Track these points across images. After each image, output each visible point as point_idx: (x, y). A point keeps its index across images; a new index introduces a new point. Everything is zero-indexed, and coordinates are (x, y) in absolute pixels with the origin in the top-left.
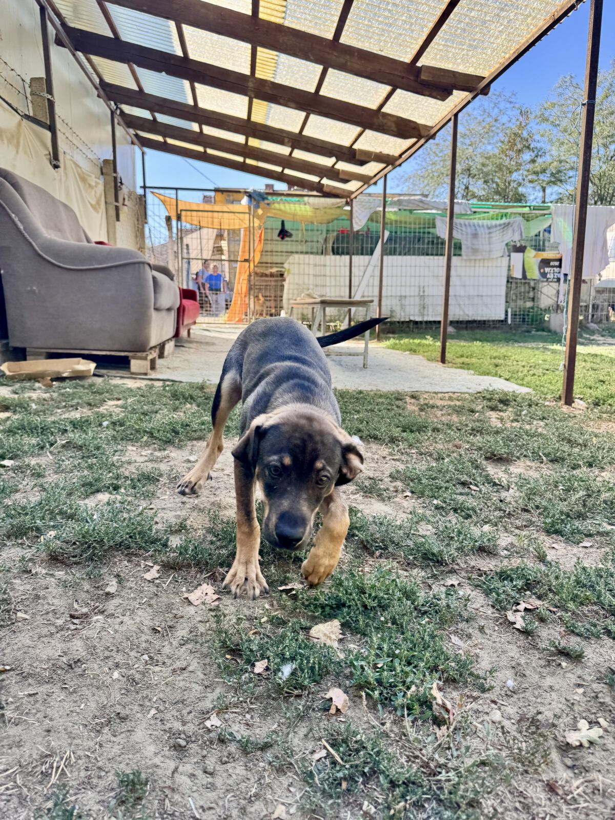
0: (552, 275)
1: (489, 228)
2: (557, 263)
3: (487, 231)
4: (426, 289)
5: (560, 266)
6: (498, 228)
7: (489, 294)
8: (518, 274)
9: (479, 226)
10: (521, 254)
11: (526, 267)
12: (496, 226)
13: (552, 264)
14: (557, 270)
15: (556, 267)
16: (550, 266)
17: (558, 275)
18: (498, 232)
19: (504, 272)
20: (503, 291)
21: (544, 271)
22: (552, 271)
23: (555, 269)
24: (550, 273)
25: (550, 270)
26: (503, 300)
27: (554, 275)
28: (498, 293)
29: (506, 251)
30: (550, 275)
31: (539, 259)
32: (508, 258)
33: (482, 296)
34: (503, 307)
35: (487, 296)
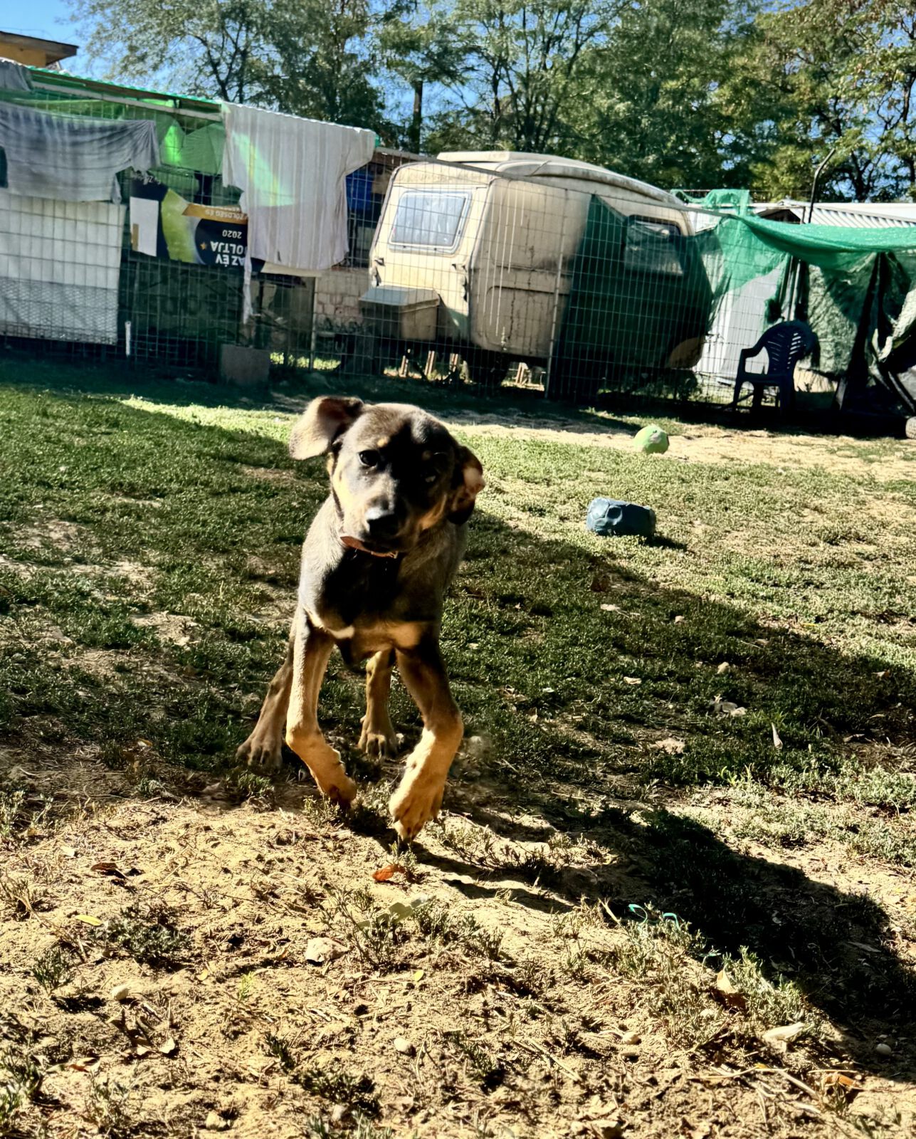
2: (236, 234)
5: (243, 242)
10: (154, 204)
11: (165, 231)
13: (225, 233)
14: (236, 248)
15: (237, 241)
16: (220, 239)
17: (241, 261)
19: (115, 238)
20: (112, 280)
21: (209, 247)
22: (226, 251)
23: (234, 246)
24: (222, 254)
25: (223, 248)
26: (113, 301)
27: (231, 260)
28: (101, 284)
29: (118, 189)
30: (223, 258)
31: (197, 220)
32: (124, 207)
33: (63, 285)
34: (113, 316)
35: (75, 286)
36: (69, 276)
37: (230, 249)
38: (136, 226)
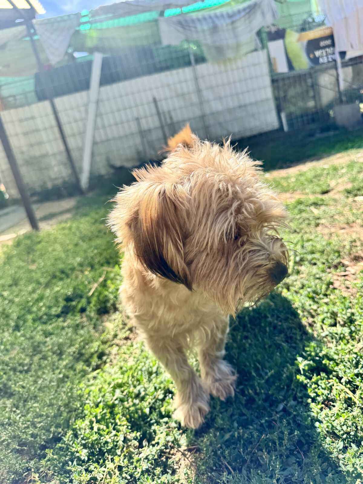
0: (325, 58)
1: (230, 16)
2: (328, 42)
3: (229, 21)
4: (173, 114)
5: (333, 45)
6: (243, 14)
8: (282, 68)
9: (216, 16)
10: (280, 42)
11: (291, 56)
12: (239, 12)
13: (322, 44)
14: (329, 50)
15: (328, 46)
16: (319, 48)
18: (243, 20)
19: (265, 69)
20: (268, 93)
21: (315, 56)
22: (324, 54)
23: (327, 50)
24: (322, 57)
25: (322, 53)
26: (272, 105)
27: (328, 58)
28: (264, 97)
30: (323, 59)
31: (305, 42)
32: (265, 51)
33: (245, 106)
34: (274, 113)
35: (251, 104)
36: (247, 99)
37: (326, 52)
38: (274, 59)
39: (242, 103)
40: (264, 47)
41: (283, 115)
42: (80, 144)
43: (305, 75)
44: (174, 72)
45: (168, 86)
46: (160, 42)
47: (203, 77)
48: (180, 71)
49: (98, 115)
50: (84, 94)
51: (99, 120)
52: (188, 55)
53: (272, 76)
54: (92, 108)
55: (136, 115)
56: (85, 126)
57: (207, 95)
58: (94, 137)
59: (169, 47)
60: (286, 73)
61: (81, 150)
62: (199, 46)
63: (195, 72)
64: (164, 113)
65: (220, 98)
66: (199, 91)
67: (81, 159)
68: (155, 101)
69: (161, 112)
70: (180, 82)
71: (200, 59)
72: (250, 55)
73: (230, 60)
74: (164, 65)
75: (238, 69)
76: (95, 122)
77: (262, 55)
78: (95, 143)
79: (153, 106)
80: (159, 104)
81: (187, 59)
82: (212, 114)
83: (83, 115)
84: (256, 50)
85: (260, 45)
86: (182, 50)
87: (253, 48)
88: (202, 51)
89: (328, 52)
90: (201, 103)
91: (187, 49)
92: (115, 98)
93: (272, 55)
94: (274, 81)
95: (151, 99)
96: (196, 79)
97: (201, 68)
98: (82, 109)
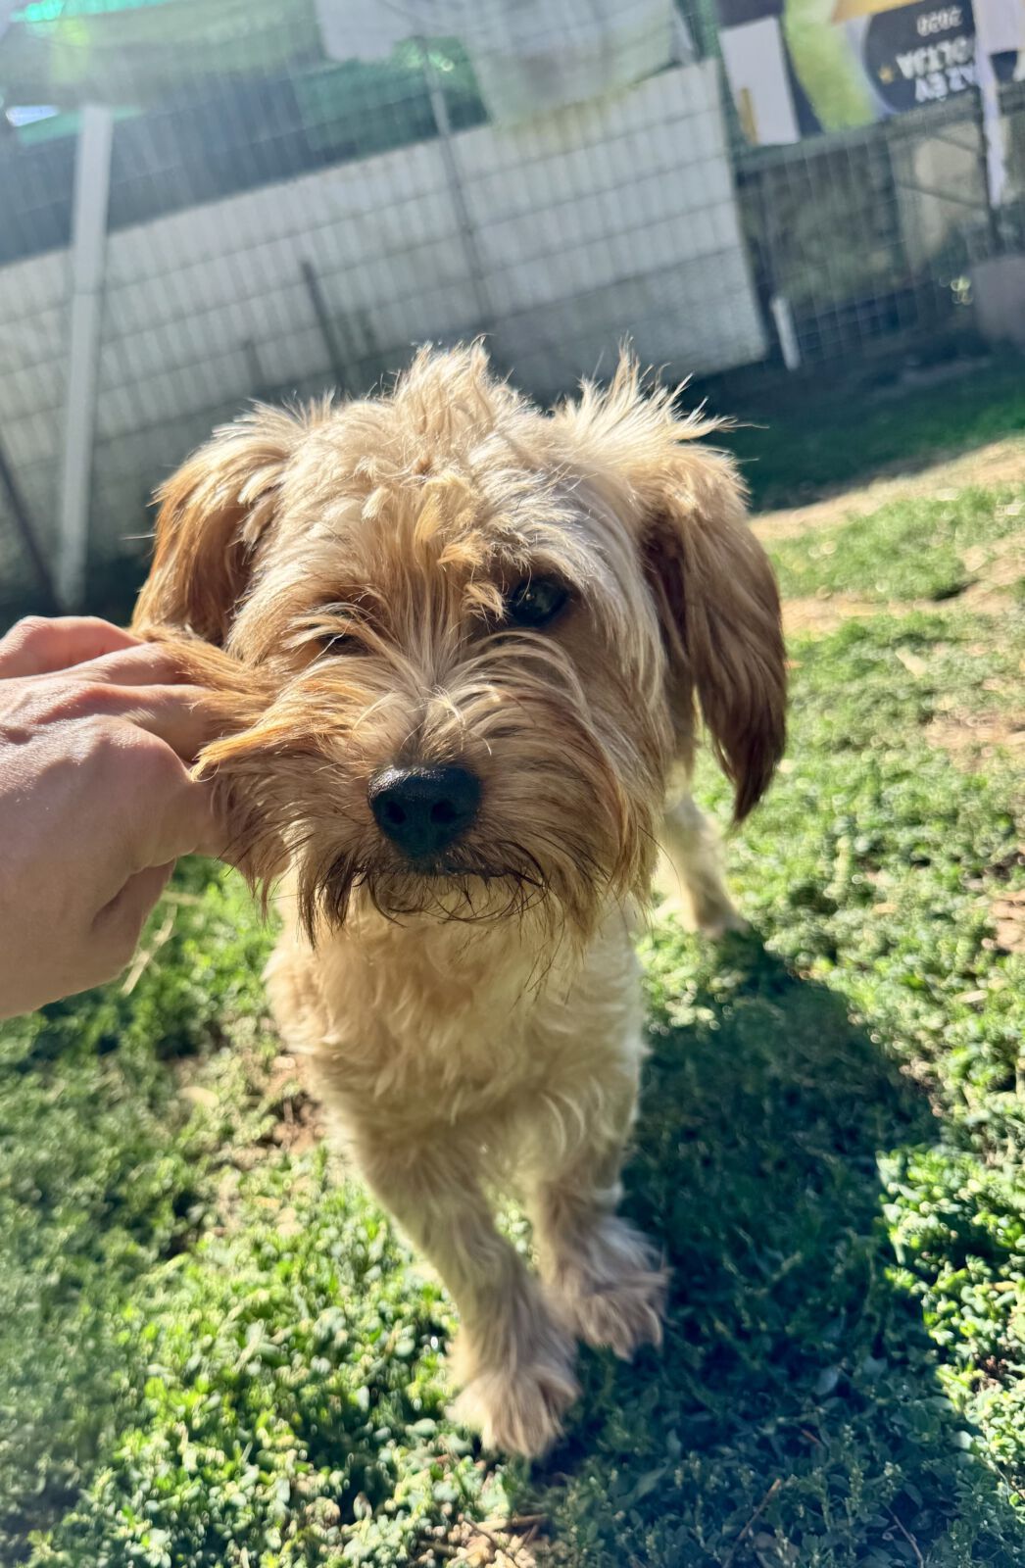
0: (938, 81)
2: (949, 17)
4: (375, 318)
5: (967, 27)
7: (668, 255)
8: (775, 126)
10: (767, 27)
11: (806, 79)
13: (926, 25)
14: (952, 49)
15: (950, 34)
16: (916, 43)
17: (968, 72)
19: (711, 135)
20: (724, 227)
21: (898, 73)
22: (935, 64)
23: (946, 47)
24: (925, 76)
25: (927, 60)
26: (738, 271)
27: (948, 79)
28: (708, 242)
29: (683, 31)
30: (930, 85)
31: (861, 22)
32: (711, 64)
33: (639, 278)
34: (745, 303)
35: (664, 271)
36: (646, 253)
37: (942, 56)
38: (745, 92)
39: (629, 268)
40: (702, 48)
41: (780, 308)
42: (45, 445)
43: (862, 149)
44: (375, 163)
45: (356, 216)
46: (319, 52)
47: (482, 176)
48: (397, 157)
49: (106, 337)
50: (52, 261)
51: (110, 357)
52: (425, 96)
53: (736, 159)
54: (84, 310)
55: (240, 329)
56: (61, 382)
57: (500, 243)
58: (94, 419)
59: (352, 66)
60: (790, 145)
61: (51, 466)
62: (462, 60)
63: (450, 162)
64: (342, 317)
65: (546, 254)
66: (467, 230)
67: (54, 498)
68: (308, 275)
69: (331, 313)
70: (399, 201)
71: (469, 112)
72: (652, 83)
73: (579, 107)
74: (334, 138)
75: (608, 138)
76: (98, 364)
77: (697, 83)
78: (98, 442)
79: (301, 293)
80: (324, 286)
81: (419, 112)
82: (518, 312)
83: (55, 341)
84: (674, 64)
85: (687, 43)
86: (403, 78)
87: (664, 57)
88: (472, 78)
89: (948, 58)
90: (477, 274)
91: (421, 72)
92: (163, 273)
93: (737, 83)
94: (741, 180)
95: (293, 270)
96: (456, 185)
97: (472, 146)
98: (49, 317)
